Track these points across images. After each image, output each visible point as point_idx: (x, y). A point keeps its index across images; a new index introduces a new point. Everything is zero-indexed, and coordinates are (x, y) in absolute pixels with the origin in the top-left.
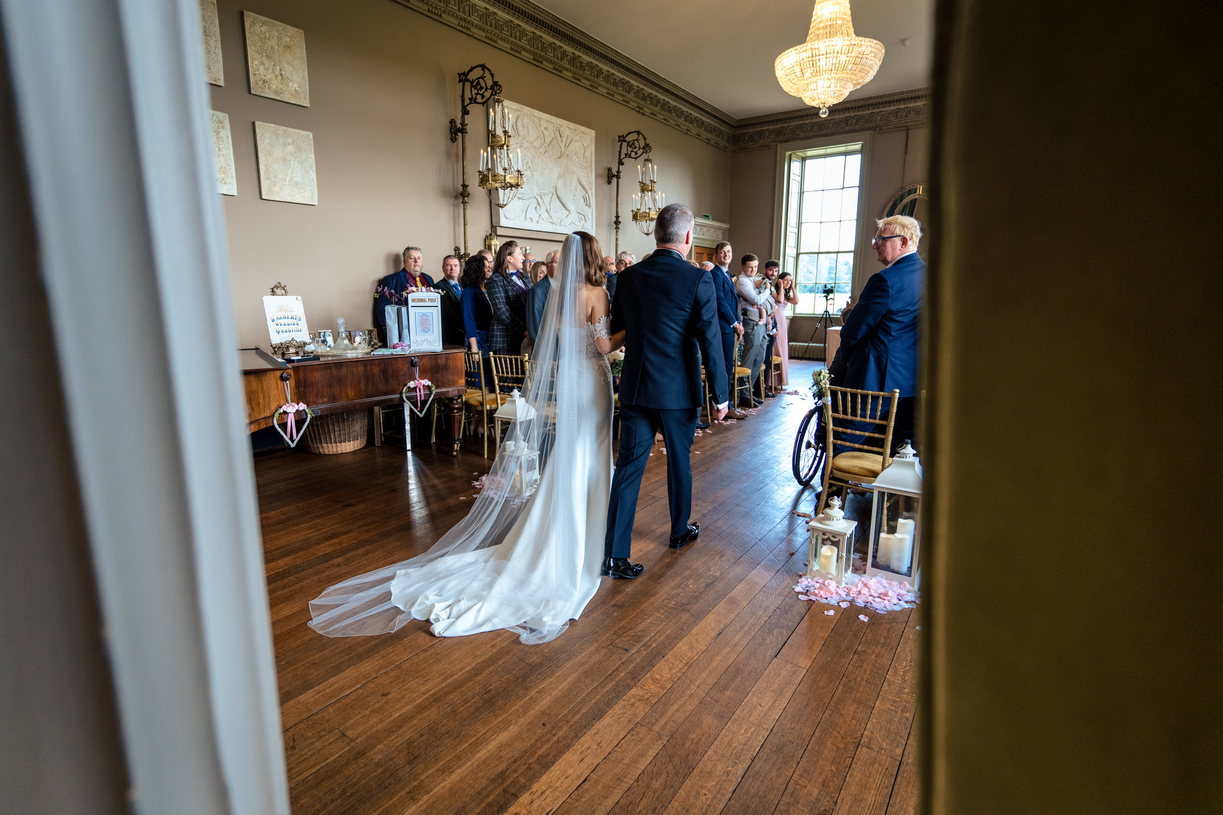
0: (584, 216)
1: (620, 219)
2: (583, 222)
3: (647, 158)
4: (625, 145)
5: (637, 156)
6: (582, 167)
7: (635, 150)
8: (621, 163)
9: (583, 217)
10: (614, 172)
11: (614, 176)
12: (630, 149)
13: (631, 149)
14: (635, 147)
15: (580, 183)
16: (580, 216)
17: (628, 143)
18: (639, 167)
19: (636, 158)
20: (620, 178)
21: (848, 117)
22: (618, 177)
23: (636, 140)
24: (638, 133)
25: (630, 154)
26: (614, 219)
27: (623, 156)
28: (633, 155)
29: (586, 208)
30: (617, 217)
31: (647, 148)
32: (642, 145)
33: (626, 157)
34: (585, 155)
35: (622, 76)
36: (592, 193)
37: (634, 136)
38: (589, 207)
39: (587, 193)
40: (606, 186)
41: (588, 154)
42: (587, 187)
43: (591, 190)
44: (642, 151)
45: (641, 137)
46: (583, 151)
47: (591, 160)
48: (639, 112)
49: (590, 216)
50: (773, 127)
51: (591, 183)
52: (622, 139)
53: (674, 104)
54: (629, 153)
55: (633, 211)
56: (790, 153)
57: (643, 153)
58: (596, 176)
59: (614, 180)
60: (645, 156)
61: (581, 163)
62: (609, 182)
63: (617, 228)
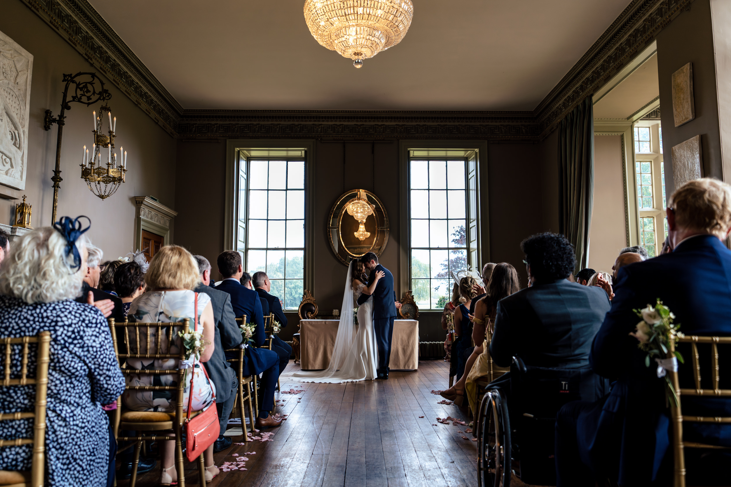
0: (10, 159)
1: (61, 175)
2: (8, 166)
3: (104, 105)
4: (72, 87)
5: (90, 101)
6: (12, 93)
7: (88, 94)
8: (65, 106)
9: (8, 160)
10: (56, 114)
11: (54, 121)
12: (79, 92)
13: (82, 92)
14: (88, 91)
15: (6, 112)
16: (4, 157)
17: (78, 85)
18: (94, 113)
19: (89, 104)
20: (64, 124)
21: (292, 124)
22: (61, 123)
23: (89, 83)
24: (93, 75)
25: (81, 98)
26: (53, 174)
27: (69, 98)
28: (84, 99)
29: (14, 149)
30: (57, 172)
31: (104, 94)
32: (98, 89)
33: (74, 100)
34: (18, 81)
35: (69, 12)
36: (24, 132)
37: (87, 78)
38: (19, 148)
39: (16, 128)
40: (42, 131)
41: (21, 80)
42: (17, 120)
43: (23, 127)
44: (97, 97)
45: (96, 81)
46: (15, 74)
47: (26, 90)
48: (87, 60)
49: (20, 162)
50: (221, 123)
51: (23, 119)
52: (68, 79)
53: (125, 69)
54: (79, 96)
55: (82, 165)
56: (238, 149)
57: (99, 99)
58: (31, 115)
59: (55, 127)
60: (101, 103)
61: (10, 86)
62: (47, 128)
63: (56, 187)
